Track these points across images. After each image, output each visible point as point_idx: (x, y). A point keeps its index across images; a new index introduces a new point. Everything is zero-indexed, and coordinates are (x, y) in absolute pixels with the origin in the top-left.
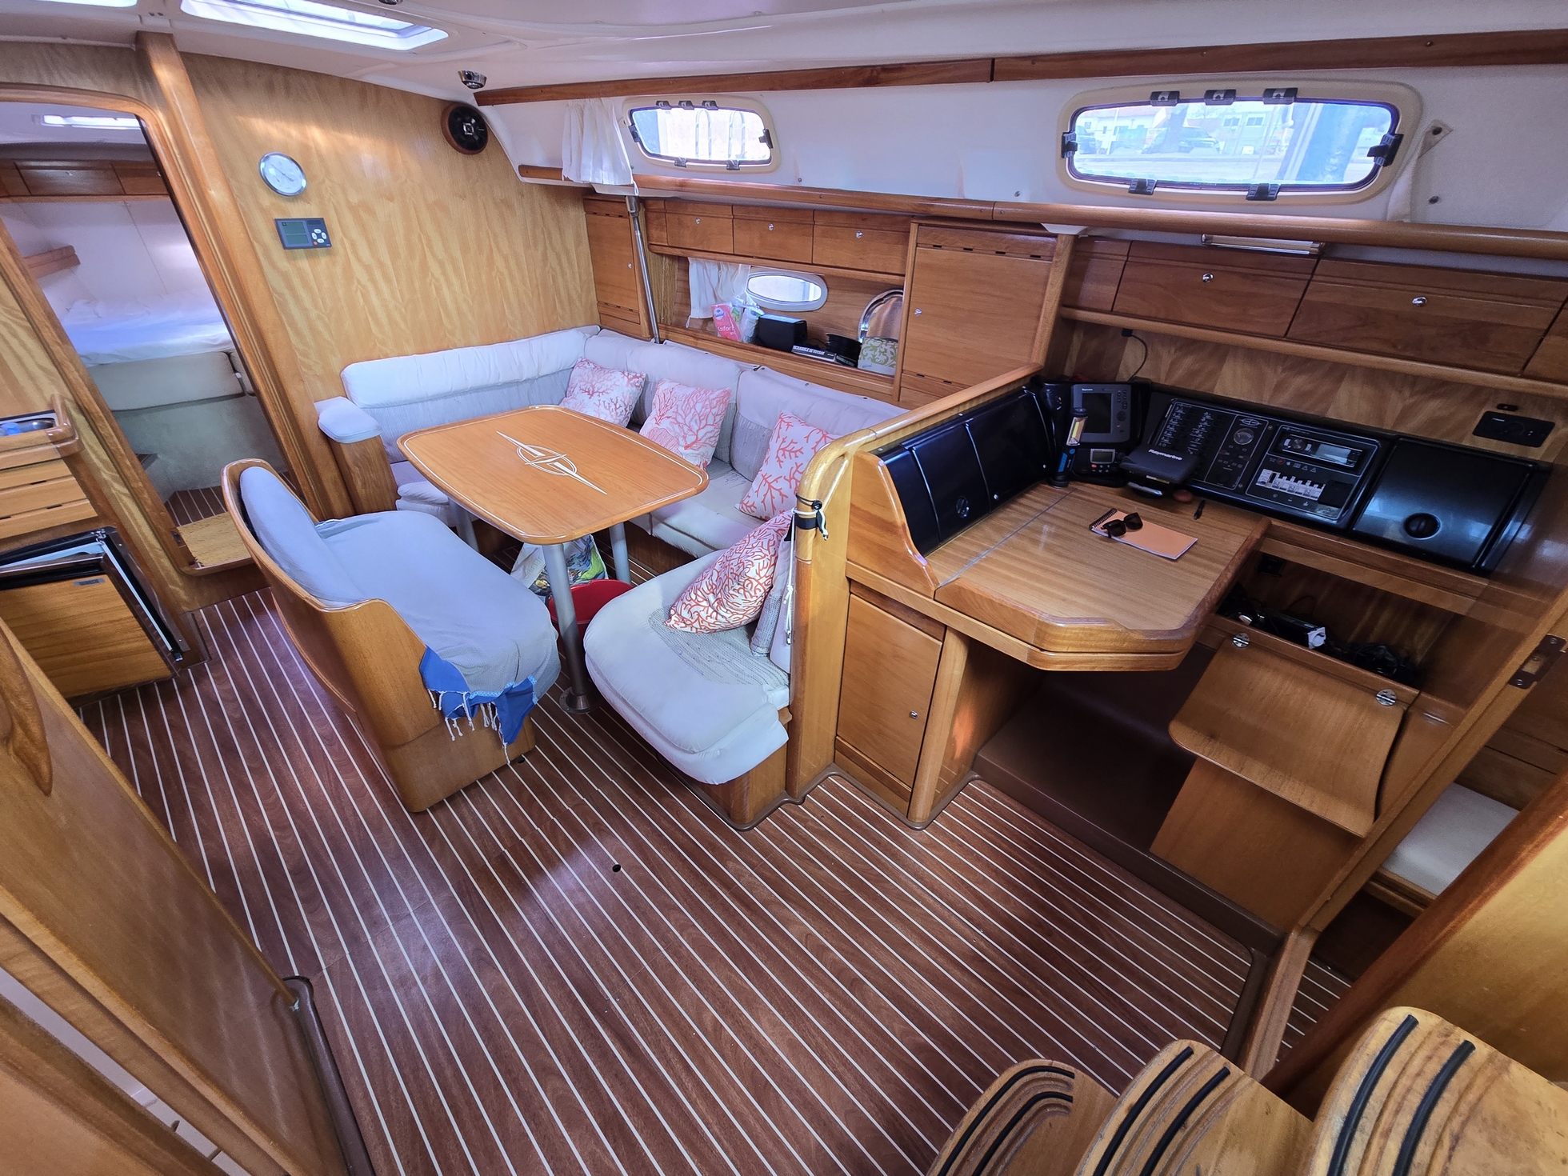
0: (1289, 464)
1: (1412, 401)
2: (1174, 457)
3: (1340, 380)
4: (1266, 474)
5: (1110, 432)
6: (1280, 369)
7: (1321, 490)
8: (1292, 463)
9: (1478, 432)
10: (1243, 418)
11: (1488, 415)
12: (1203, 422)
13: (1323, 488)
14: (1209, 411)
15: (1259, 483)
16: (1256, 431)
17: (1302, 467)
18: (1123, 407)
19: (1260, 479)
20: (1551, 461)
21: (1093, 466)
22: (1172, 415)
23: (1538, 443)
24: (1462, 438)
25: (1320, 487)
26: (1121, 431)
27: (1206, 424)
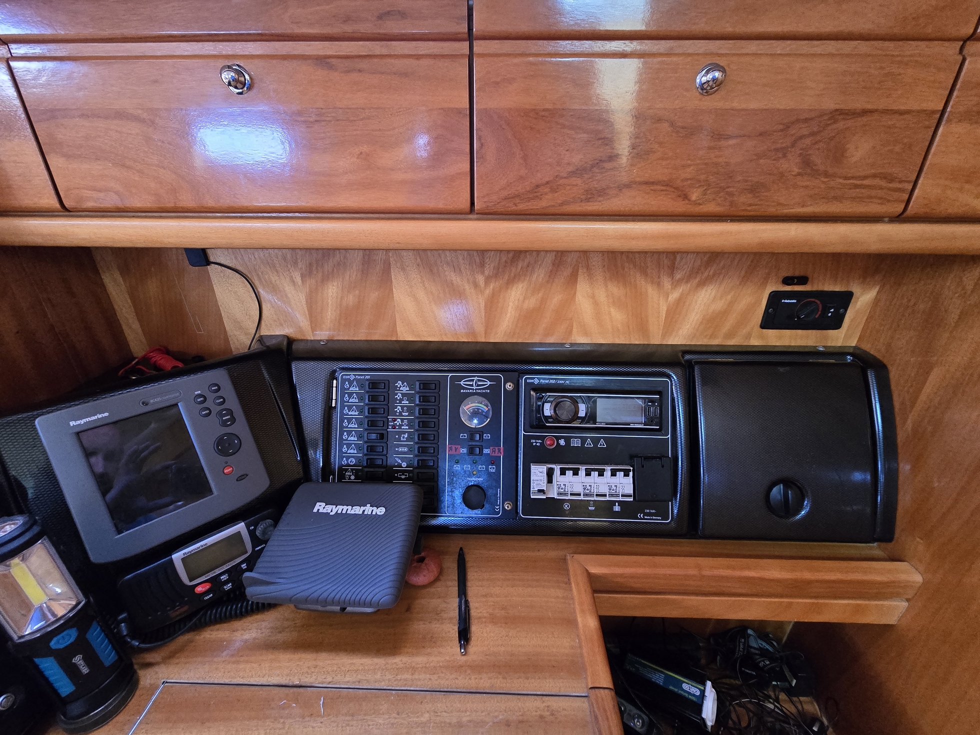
0: (562, 442)
1: (675, 295)
2: (368, 509)
3: (573, 279)
4: (538, 473)
5: (210, 492)
6: (481, 279)
7: (630, 479)
8: (568, 440)
9: (767, 323)
10: (460, 380)
11: (775, 297)
12: (401, 400)
13: (631, 474)
14: (403, 379)
15: (534, 493)
16: (492, 395)
17: (583, 443)
18: (224, 424)
19: (534, 487)
20: (854, 345)
21: (199, 589)
22: (343, 401)
23: (836, 323)
24: (749, 336)
25: (626, 475)
26: (241, 478)
27: (405, 402)
